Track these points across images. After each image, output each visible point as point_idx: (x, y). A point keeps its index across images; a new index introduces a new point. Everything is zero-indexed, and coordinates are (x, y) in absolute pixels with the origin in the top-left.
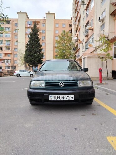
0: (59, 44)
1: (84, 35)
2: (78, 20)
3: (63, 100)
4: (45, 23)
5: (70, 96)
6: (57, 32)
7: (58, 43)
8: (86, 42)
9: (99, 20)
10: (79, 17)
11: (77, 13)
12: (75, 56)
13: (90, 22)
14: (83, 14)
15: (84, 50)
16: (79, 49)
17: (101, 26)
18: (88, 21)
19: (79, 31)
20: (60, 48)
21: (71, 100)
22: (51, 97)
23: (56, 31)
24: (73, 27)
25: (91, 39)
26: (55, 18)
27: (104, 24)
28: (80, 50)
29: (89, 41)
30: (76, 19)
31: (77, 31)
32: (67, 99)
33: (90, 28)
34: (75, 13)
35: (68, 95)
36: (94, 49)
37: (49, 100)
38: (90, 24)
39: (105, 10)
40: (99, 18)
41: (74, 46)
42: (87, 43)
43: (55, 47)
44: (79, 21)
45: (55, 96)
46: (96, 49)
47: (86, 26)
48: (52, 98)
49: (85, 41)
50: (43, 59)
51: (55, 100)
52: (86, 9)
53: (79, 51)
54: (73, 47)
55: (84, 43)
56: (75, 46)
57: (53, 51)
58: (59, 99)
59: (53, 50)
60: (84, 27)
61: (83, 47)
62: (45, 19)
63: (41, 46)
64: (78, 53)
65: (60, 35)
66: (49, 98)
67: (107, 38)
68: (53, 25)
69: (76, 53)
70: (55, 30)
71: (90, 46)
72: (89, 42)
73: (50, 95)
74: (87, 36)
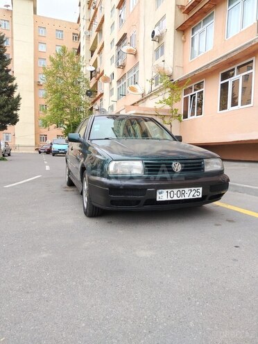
0: (51, 78)
1: (114, 64)
2: (95, 27)
3: (183, 198)
4: (9, 19)
5: (196, 189)
6: (42, 48)
7: (48, 74)
8: (119, 81)
9: (153, 36)
10: (98, 20)
11: (93, 11)
12: (92, 109)
13: (128, 36)
14: (111, 16)
15: (115, 97)
16: (102, 94)
17: (157, 51)
18: (125, 35)
19: (99, 53)
20: (54, 87)
21: (197, 197)
22: (160, 193)
23: (40, 45)
24: (83, 42)
25: (132, 75)
26: (35, 12)
27: (162, 47)
28: (105, 97)
29: (127, 78)
30: (91, 24)
31: (92, 52)
32: (191, 197)
33: (130, 50)
34: (89, 8)
35: (193, 189)
36: (140, 97)
37: (158, 199)
38: (128, 40)
39: (164, 17)
40: (154, 32)
41: (88, 86)
42: (122, 83)
43: (38, 84)
44: (99, 30)
45: (169, 191)
46: (144, 98)
47: (119, 44)
48: (163, 196)
49: (116, 78)
50: (18, 112)
51: (169, 199)
52: (119, 7)
53: (101, 100)
54: (84, 90)
55: (114, 82)
56: (91, 85)
57: (33, 94)
58: (175, 198)
59: (33, 90)
60: (115, 47)
61: (111, 91)
62: (9, 8)
63: (14, 79)
64: (98, 102)
65: (53, 56)
66: (158, 195)
67: (170, 76)
68: (33, 29)
69: (93, 102)
70: (37, 42)
71: (133, 90)
72: (126, 81)
73: (160, 191)
74: (123, 67)
